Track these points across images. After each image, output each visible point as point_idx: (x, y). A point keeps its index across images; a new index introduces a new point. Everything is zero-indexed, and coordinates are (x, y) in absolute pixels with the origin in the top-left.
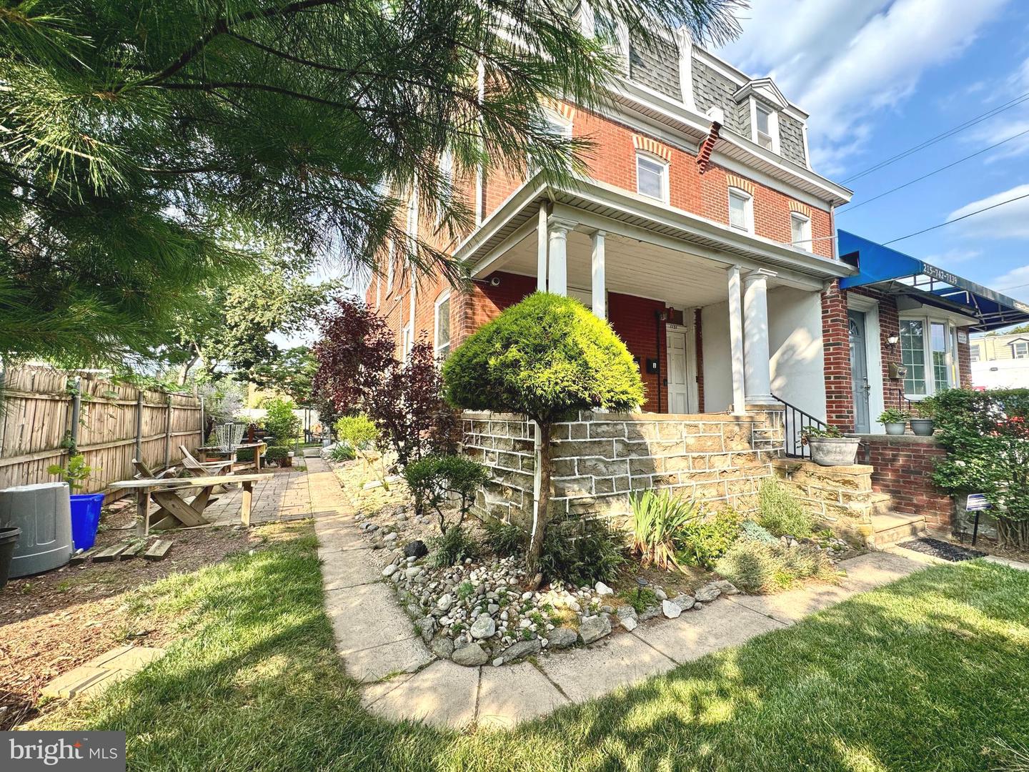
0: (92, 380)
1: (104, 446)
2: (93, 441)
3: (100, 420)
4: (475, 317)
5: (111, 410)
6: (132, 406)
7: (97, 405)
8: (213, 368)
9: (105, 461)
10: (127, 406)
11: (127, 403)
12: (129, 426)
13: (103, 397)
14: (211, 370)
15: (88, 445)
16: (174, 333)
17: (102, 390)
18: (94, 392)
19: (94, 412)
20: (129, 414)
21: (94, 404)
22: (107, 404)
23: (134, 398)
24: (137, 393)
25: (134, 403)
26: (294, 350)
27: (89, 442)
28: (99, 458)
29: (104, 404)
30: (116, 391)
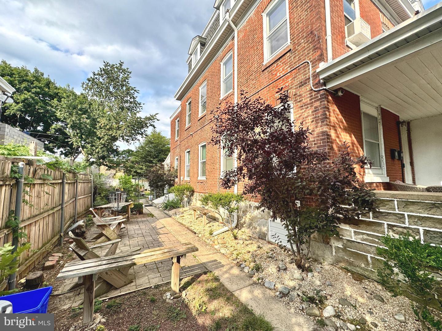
0: (32, 165)
1: (41, 216)
2: (33, 214)
3: (39, 196)
4: (330, 118)
5: (46, 188)
6: (58, 183)
7: (36, 186)
8: (90, 159)
9: (41, 227)
10: (56, 183)
11: (56, 182)
12: (56, 197)
13: (40, 179)
14: (88, 160)
15: (29, 218)
16: (70, 141)
17: (40, 173)
18: (34, 176)
19: (33, 191)
20: (57, 189)
21: (34, 184)
22: (44, 184)
23: (59, 178)
24: (62, 174)
25: (60, 181)
26: (124, 151)
27: (29, 216)
28: (37, 226)
29: (41, 184)
30: (49, 173)
